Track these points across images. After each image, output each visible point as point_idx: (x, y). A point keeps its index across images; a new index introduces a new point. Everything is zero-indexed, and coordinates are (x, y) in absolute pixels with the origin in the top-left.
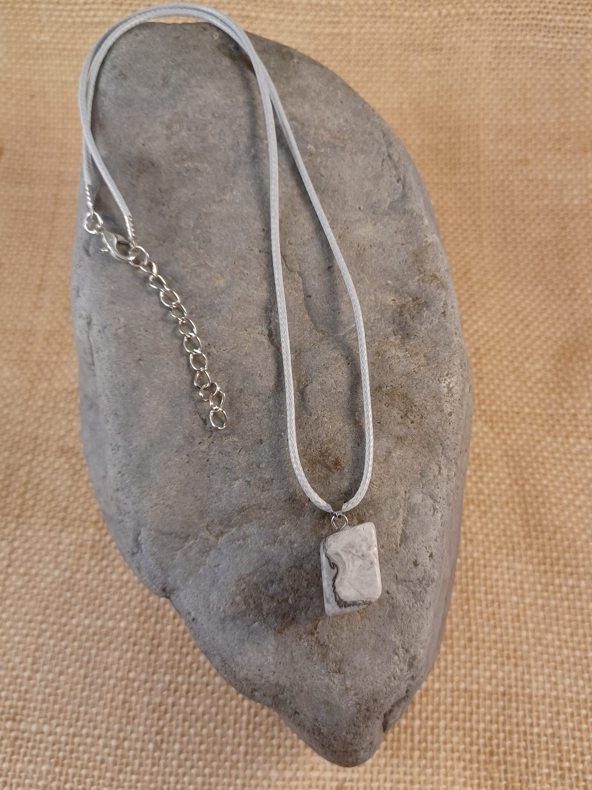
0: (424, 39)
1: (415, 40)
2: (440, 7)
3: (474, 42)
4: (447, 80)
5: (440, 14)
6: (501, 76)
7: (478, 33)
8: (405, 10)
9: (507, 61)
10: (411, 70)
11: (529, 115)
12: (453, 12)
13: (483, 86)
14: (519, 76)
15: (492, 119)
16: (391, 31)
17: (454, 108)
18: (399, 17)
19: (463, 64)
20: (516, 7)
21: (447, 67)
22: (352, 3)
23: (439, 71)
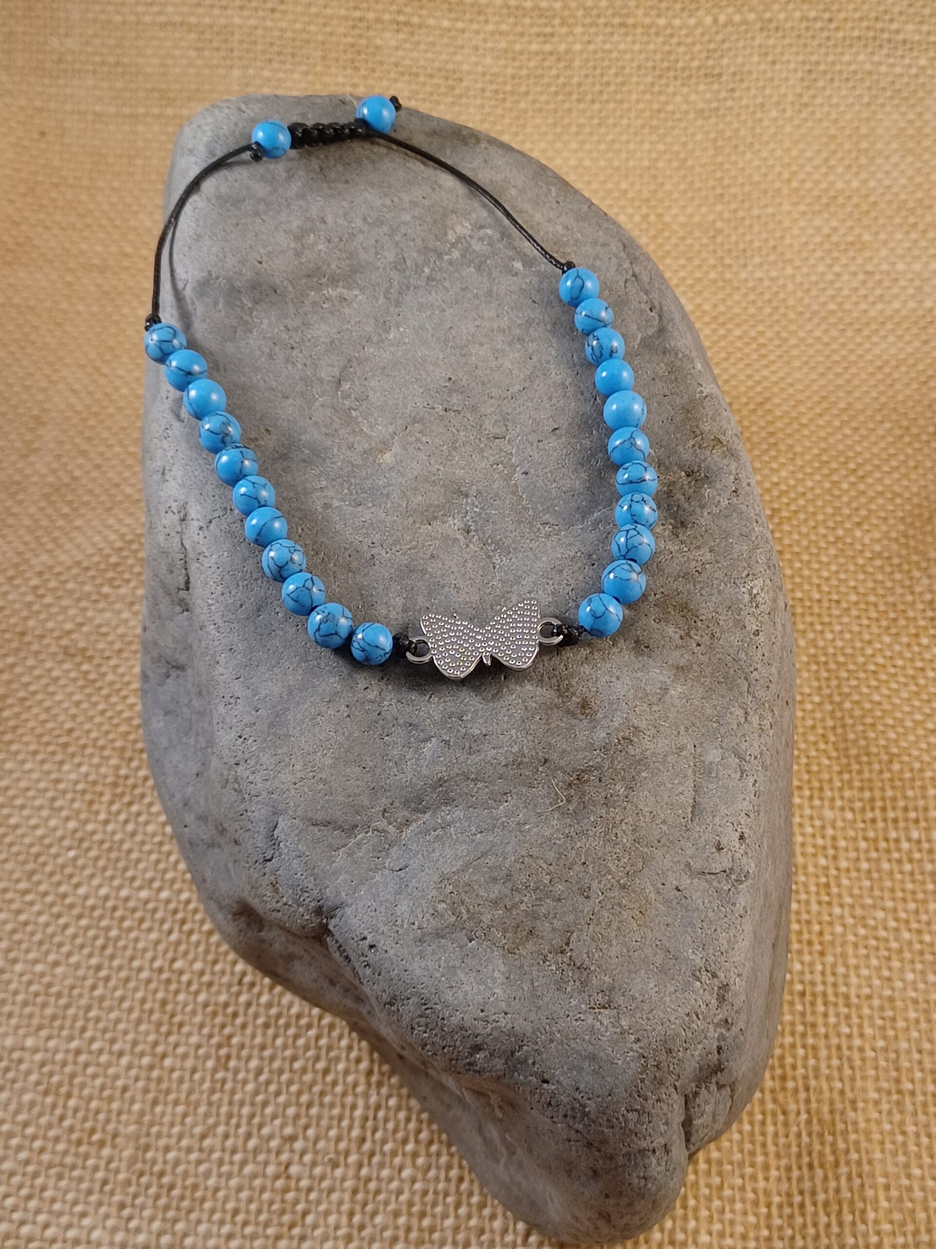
0: (692, 59)
1: (677, 61)
2: (716, 11)
3: (774, 62)
4: (730, 123)
5: (715, 21)
6: (818, 115)
7: (779, 50)
8: (659, 16)
9: (828, 92)
10: (670, 108)
11: (864, 175)
12: (737, 18)
13: (788, 129)
14: (848, 116)
15: (803, 181)
16: (637, 47)
17: (741, 165)
18: (650, 26)
19: (755, 96)
20: (839, 11)
21: (729, 103)
22: (573, 5)
23: (717, 110)
